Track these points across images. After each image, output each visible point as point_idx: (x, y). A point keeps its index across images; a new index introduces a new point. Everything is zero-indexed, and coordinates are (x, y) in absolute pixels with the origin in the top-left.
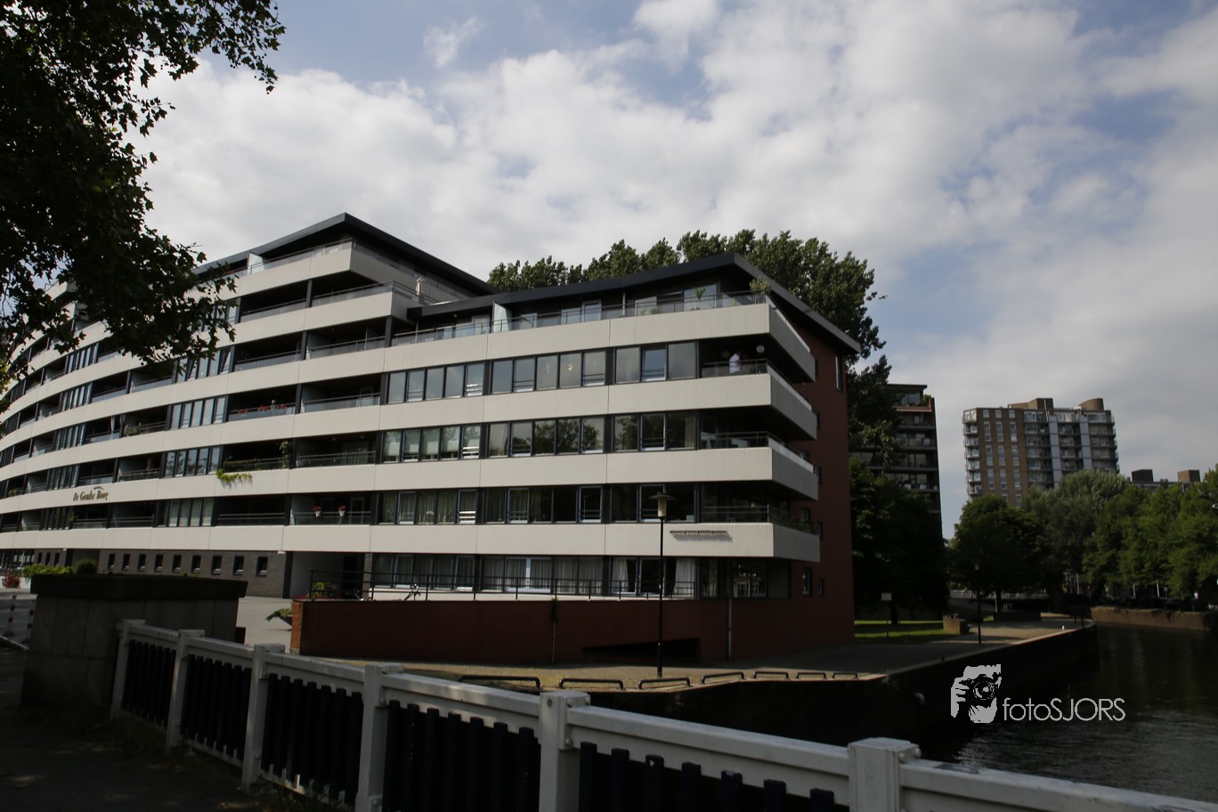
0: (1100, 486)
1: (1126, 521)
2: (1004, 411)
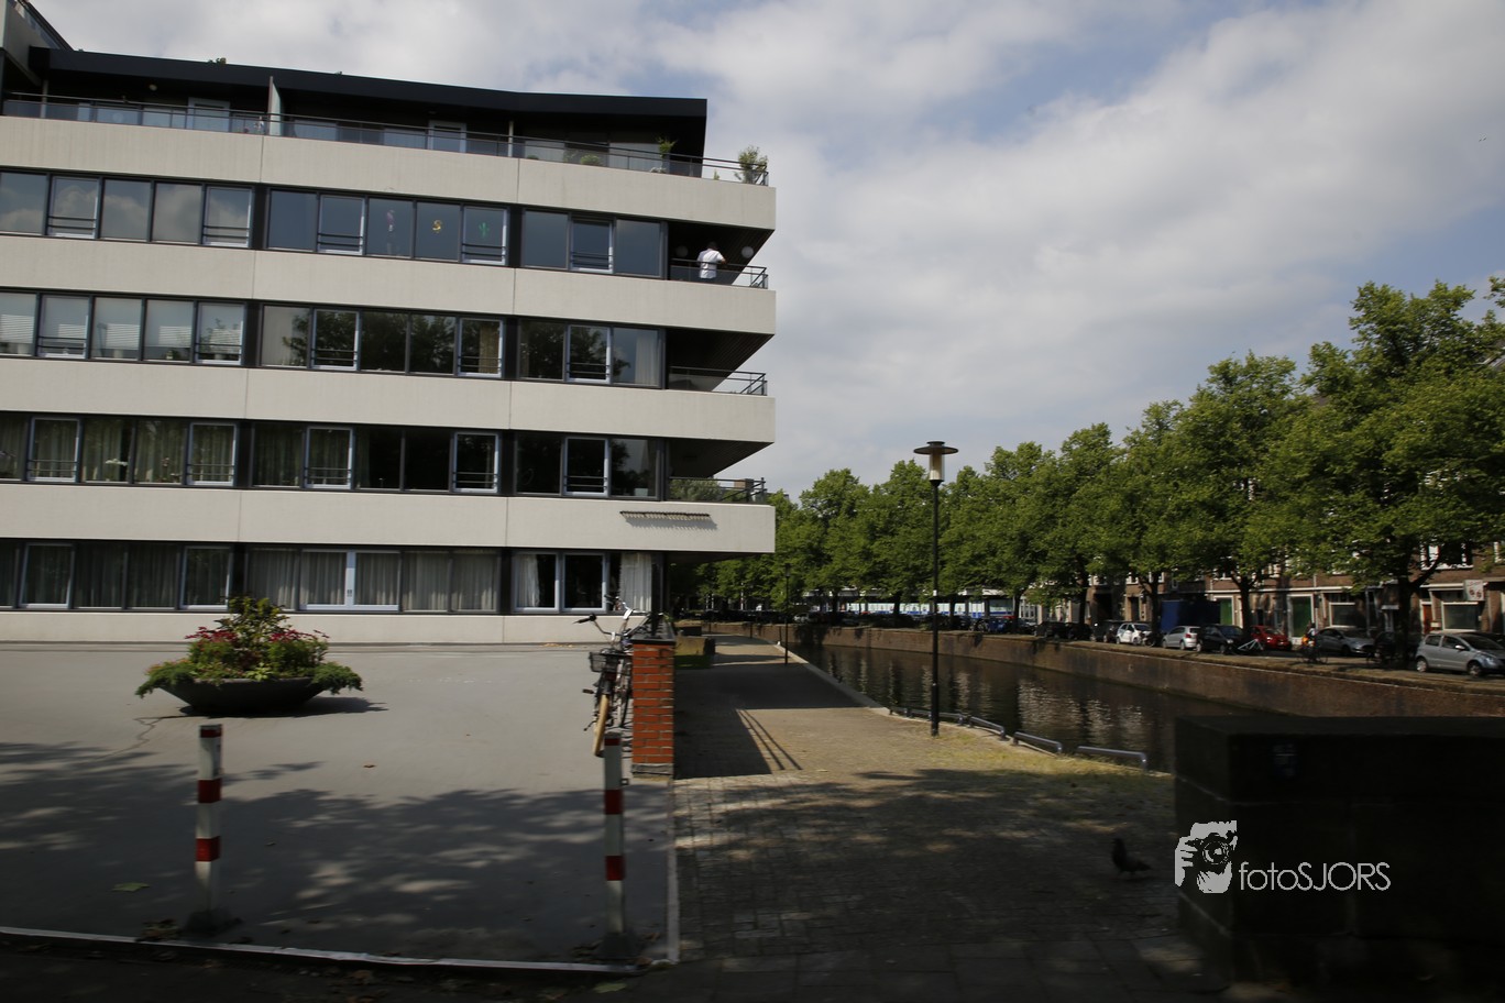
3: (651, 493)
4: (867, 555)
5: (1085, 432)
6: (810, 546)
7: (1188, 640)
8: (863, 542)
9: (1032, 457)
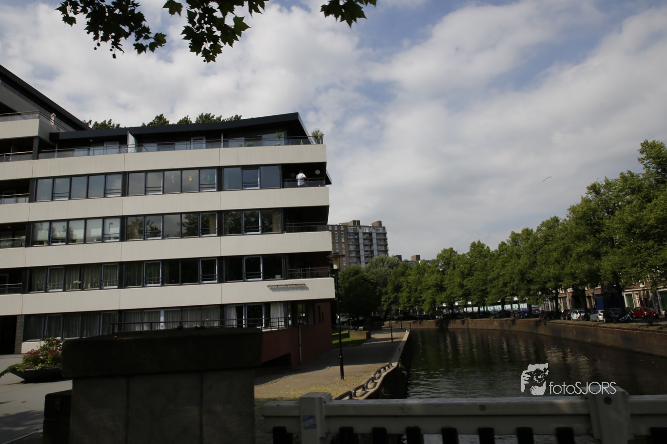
0: (388, 262)
1: (402, 279)
2: (339, 226)
3: (282, 277)
4: (461, 286)
5: (548, 221)
6: (437, 284)
7: (600, 317)
8: (459, 280)
9: (528, 235)
